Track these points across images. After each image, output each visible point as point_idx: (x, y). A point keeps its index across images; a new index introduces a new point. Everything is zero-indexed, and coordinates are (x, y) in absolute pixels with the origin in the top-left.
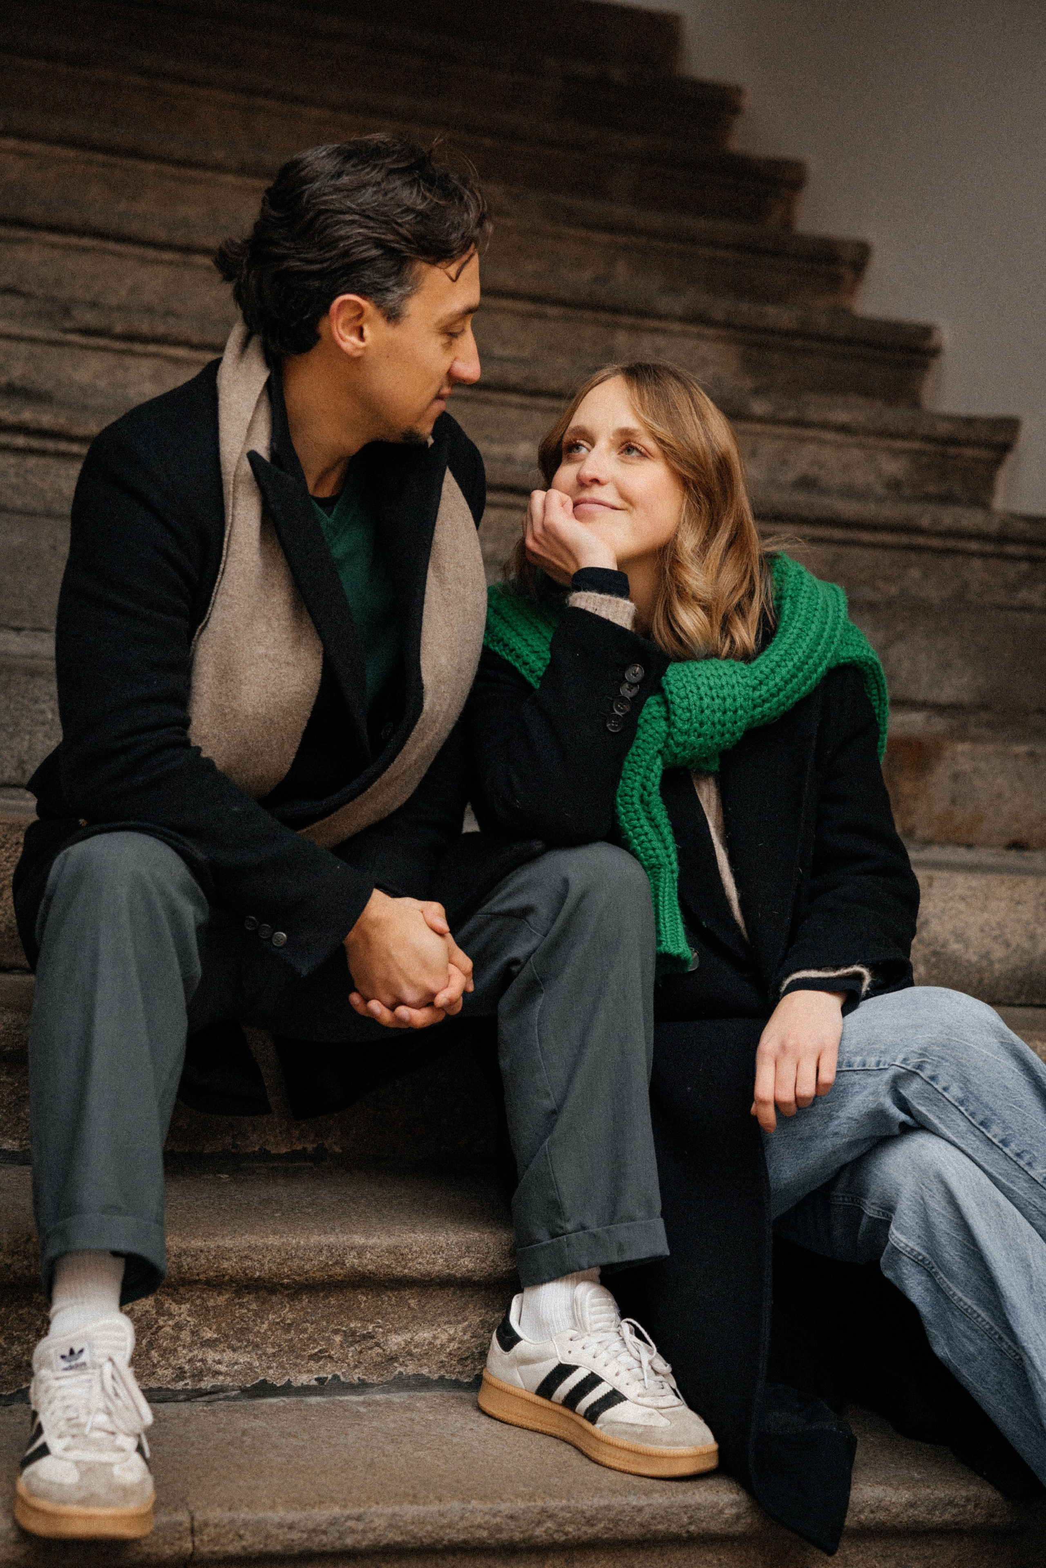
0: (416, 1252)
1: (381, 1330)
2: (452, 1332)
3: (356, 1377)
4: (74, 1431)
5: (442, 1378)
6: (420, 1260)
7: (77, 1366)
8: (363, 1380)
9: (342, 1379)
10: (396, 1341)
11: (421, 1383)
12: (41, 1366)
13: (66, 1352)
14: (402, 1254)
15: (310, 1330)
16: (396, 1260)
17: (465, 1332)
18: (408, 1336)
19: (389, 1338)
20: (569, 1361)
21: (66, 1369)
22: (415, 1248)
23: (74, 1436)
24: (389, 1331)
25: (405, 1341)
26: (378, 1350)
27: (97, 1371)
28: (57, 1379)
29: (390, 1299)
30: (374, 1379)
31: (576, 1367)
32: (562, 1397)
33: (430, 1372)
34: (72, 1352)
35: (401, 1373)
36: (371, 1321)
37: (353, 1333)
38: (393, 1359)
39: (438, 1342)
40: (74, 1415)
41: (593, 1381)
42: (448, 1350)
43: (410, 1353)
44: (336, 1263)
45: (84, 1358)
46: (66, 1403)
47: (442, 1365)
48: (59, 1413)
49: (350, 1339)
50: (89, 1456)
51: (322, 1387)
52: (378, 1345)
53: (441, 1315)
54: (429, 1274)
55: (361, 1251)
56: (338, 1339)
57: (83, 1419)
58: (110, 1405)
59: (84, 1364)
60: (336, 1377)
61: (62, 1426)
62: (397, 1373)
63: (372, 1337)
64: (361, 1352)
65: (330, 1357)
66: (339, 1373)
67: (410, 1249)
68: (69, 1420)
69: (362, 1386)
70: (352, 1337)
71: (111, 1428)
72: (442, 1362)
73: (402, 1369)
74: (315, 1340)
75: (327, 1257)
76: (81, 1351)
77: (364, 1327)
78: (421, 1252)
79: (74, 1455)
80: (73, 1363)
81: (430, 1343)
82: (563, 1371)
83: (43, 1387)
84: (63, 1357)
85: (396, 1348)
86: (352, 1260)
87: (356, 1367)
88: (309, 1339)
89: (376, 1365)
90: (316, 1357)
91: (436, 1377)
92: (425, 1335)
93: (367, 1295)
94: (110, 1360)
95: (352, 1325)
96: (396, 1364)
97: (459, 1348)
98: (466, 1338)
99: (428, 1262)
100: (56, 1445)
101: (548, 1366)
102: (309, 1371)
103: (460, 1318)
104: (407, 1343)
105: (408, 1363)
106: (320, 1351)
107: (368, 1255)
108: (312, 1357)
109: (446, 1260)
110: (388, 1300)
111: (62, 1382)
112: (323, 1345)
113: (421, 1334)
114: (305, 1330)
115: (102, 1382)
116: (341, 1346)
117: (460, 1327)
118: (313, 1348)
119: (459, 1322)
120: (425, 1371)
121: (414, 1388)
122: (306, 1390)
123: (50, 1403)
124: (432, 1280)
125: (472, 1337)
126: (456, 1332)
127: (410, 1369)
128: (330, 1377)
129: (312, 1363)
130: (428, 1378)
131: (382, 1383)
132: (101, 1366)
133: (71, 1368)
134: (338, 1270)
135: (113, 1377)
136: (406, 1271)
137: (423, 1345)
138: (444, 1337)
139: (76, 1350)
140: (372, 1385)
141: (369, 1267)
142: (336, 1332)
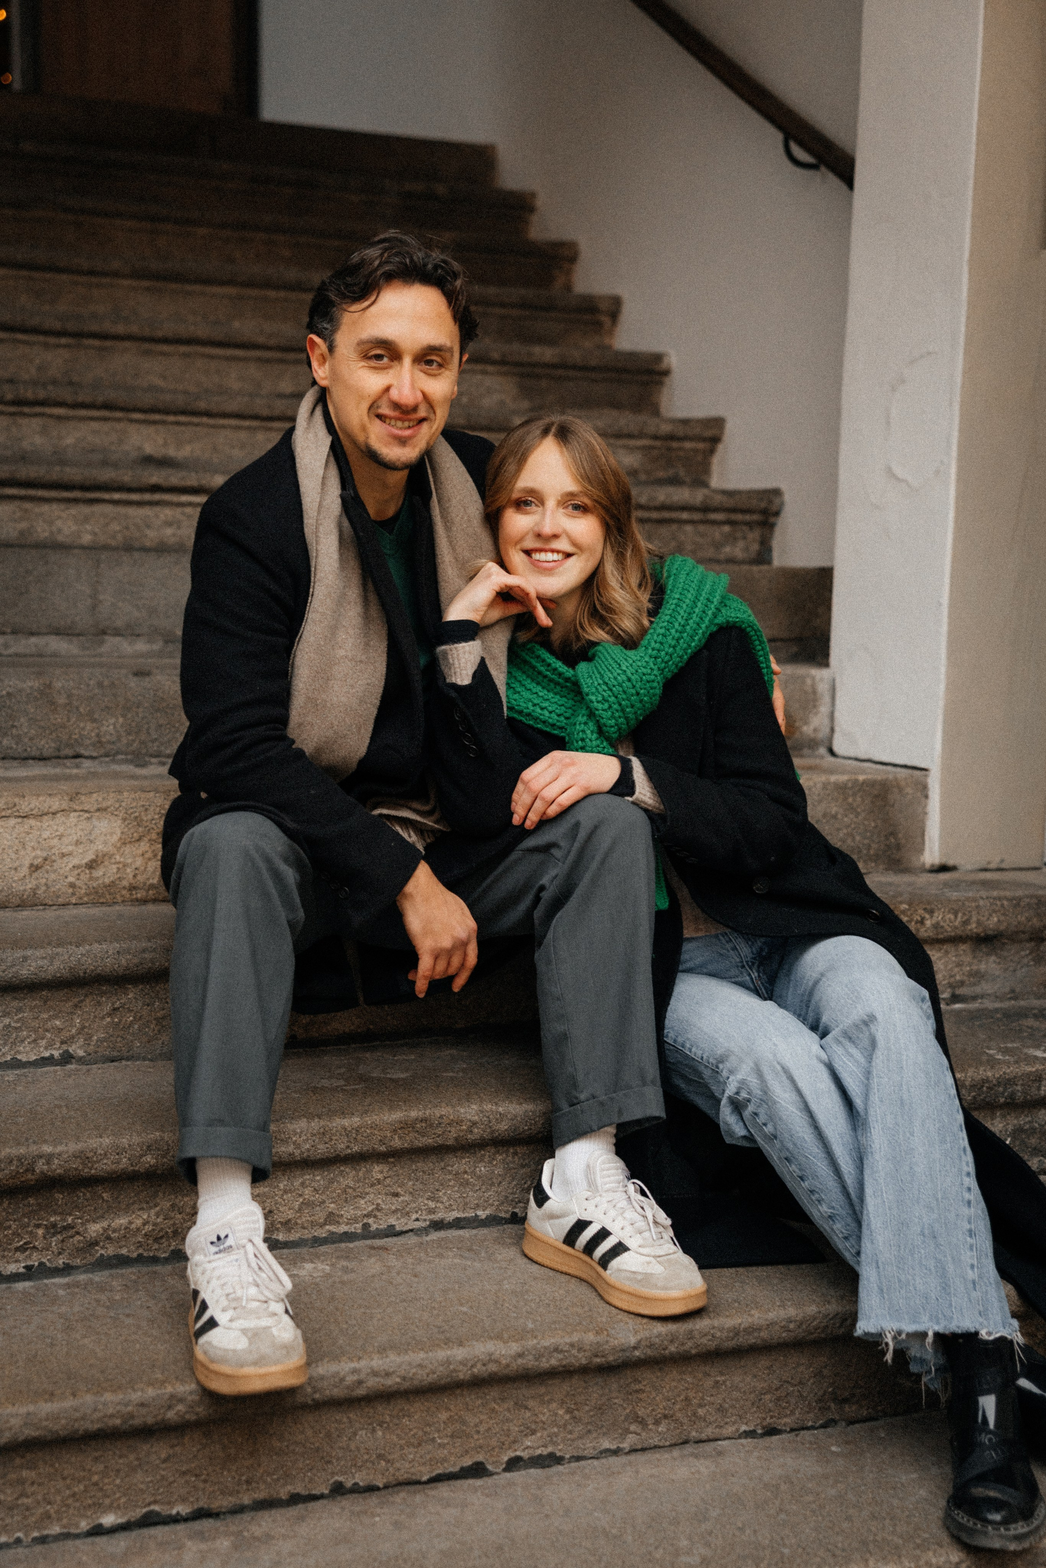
0: (101, 1155)
1: (80, 1221)
2: (145, 1217)
3: (61, 1262)
4: (234, 1305)
5: (140, 1255)
6: (105, 1161)
7: (225, 1249)
8: (68, 1264)
9: (48, 1264)
10: (95, 1229)
11: (122, 1261)
12: (194, 1253)
13: (215, 1240)
14: (88, 1158)
15: (14, 1226)
16: (83, 1163)
17: (157, 1215)
18: (105, 1224)
19: (88, 1227)
20: (585, 1217)
21: (217, 1253)
22: (99, 1151)
23: (235, 1309)
24: (88, 1221)
25: (103, 1228)
26: (78, 1238)
27: (242, 1251)
28: (209, 1262)
29: (84, 1194)
30: (78, 1262)
31: (590, 1222)
32: (582, 1247)
33: (129, 1251)
34: (219, 1238)
35: (102, 1255)
36: (70, 1215)
37: (54, 1225)
38: (94, 1243)
39: (133, 1226)
40: (231, 1291)
41: (604, 1234)
42: (143, 1232)
43: (109, 1238)
44: (27, 1170)
45: (230, 1242)
46: (222, 1282)
47: (140, 1245)
48: (219, 1291)
49: (52, 1231)
50: (251, 1323)
51: (30, 1273)
52: (78, 1233)
53: (133, 1204)
54: (115, 1172)
55: (49, 1158)
56: (40, 1232)
57: (239, 1293)
58: (257, 1279)
59: (231, 1247)
60: (41, 1264)
61: (224, 1302)
62: (98, 1255)
63: (73, 1228)
64: (63, 1241)
65: (34, 1247)
66: (44, 1260)
67: (95, 1153)
68: (228, 1295)
69: (67, 1269)
70: (53, 1229)
71: (264, 1299)
72: (139, 1242)
73: (103, 1252)
74: (19, 1235)
75: (17, 1167)
76: (227, 1236)
77: (64, 1220)
78: (106, 1155)
79: (238, 1324)
80: (222, 1247)
81: (126, 1228)
82: (581, 1225)
83: (199, 1270)
84: (212, 1243)
85: (95, 1235)
86: (41, 1166)
87: (60, 1253)
88: (13, 1234)
89: (78, 1250)
90: (22, 1249)
91: (135, 1255)
92: (122, 1221)
93: (62, 1193)
94: (251, 1241)
95: (52, 1219)
96: (97, 1248)
97: (153, 1230)
98: (159, 1220)
99: (113, 1163)
100: (222, 1318)
101: (570, 1222)
102: (17, 1261)
103: (151, 1205)
104: (105, 1230)
105: (108, 1246)
106: (25, 1244)
107: (56, 1161)
108: (17, 1249)
109: (129, 1159)
110: (83, 1195)
111: (214, 1264)
112: (27, 1238)
113: (117, 1221)
114: (9, 1227)
115: (247, 1260)
116: (45, 1238)
117: (153, 1212)
118: (18, 1242)
119: (151, 1208)
120: (124, 1251)
121: (116, 1266)
122: (15, 1277)
123: (208, 1282)
124: (118, 1176)
125: (165, 1219)
126: (149, 1216)
127: (111, 1251)
128: (36, 1264)
129: (18, 1254)
130: (128, 1257)
131: (85, 1265)
132: (244, 1247)
133: (220, 1251)
134: (30, 1176)
135: (256, 1256)
136: (93, 1171)
137: (120, 1230)
138: (139, 1222)
139: (222, 1236)
140: (77, 1268)
141: (58, 1171)
142: (38, 1226)
